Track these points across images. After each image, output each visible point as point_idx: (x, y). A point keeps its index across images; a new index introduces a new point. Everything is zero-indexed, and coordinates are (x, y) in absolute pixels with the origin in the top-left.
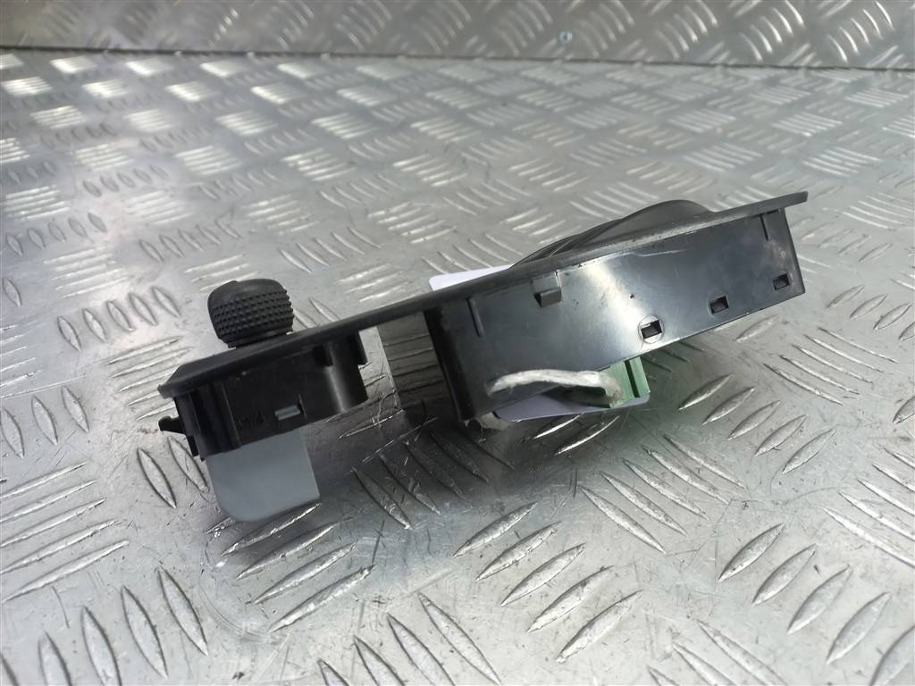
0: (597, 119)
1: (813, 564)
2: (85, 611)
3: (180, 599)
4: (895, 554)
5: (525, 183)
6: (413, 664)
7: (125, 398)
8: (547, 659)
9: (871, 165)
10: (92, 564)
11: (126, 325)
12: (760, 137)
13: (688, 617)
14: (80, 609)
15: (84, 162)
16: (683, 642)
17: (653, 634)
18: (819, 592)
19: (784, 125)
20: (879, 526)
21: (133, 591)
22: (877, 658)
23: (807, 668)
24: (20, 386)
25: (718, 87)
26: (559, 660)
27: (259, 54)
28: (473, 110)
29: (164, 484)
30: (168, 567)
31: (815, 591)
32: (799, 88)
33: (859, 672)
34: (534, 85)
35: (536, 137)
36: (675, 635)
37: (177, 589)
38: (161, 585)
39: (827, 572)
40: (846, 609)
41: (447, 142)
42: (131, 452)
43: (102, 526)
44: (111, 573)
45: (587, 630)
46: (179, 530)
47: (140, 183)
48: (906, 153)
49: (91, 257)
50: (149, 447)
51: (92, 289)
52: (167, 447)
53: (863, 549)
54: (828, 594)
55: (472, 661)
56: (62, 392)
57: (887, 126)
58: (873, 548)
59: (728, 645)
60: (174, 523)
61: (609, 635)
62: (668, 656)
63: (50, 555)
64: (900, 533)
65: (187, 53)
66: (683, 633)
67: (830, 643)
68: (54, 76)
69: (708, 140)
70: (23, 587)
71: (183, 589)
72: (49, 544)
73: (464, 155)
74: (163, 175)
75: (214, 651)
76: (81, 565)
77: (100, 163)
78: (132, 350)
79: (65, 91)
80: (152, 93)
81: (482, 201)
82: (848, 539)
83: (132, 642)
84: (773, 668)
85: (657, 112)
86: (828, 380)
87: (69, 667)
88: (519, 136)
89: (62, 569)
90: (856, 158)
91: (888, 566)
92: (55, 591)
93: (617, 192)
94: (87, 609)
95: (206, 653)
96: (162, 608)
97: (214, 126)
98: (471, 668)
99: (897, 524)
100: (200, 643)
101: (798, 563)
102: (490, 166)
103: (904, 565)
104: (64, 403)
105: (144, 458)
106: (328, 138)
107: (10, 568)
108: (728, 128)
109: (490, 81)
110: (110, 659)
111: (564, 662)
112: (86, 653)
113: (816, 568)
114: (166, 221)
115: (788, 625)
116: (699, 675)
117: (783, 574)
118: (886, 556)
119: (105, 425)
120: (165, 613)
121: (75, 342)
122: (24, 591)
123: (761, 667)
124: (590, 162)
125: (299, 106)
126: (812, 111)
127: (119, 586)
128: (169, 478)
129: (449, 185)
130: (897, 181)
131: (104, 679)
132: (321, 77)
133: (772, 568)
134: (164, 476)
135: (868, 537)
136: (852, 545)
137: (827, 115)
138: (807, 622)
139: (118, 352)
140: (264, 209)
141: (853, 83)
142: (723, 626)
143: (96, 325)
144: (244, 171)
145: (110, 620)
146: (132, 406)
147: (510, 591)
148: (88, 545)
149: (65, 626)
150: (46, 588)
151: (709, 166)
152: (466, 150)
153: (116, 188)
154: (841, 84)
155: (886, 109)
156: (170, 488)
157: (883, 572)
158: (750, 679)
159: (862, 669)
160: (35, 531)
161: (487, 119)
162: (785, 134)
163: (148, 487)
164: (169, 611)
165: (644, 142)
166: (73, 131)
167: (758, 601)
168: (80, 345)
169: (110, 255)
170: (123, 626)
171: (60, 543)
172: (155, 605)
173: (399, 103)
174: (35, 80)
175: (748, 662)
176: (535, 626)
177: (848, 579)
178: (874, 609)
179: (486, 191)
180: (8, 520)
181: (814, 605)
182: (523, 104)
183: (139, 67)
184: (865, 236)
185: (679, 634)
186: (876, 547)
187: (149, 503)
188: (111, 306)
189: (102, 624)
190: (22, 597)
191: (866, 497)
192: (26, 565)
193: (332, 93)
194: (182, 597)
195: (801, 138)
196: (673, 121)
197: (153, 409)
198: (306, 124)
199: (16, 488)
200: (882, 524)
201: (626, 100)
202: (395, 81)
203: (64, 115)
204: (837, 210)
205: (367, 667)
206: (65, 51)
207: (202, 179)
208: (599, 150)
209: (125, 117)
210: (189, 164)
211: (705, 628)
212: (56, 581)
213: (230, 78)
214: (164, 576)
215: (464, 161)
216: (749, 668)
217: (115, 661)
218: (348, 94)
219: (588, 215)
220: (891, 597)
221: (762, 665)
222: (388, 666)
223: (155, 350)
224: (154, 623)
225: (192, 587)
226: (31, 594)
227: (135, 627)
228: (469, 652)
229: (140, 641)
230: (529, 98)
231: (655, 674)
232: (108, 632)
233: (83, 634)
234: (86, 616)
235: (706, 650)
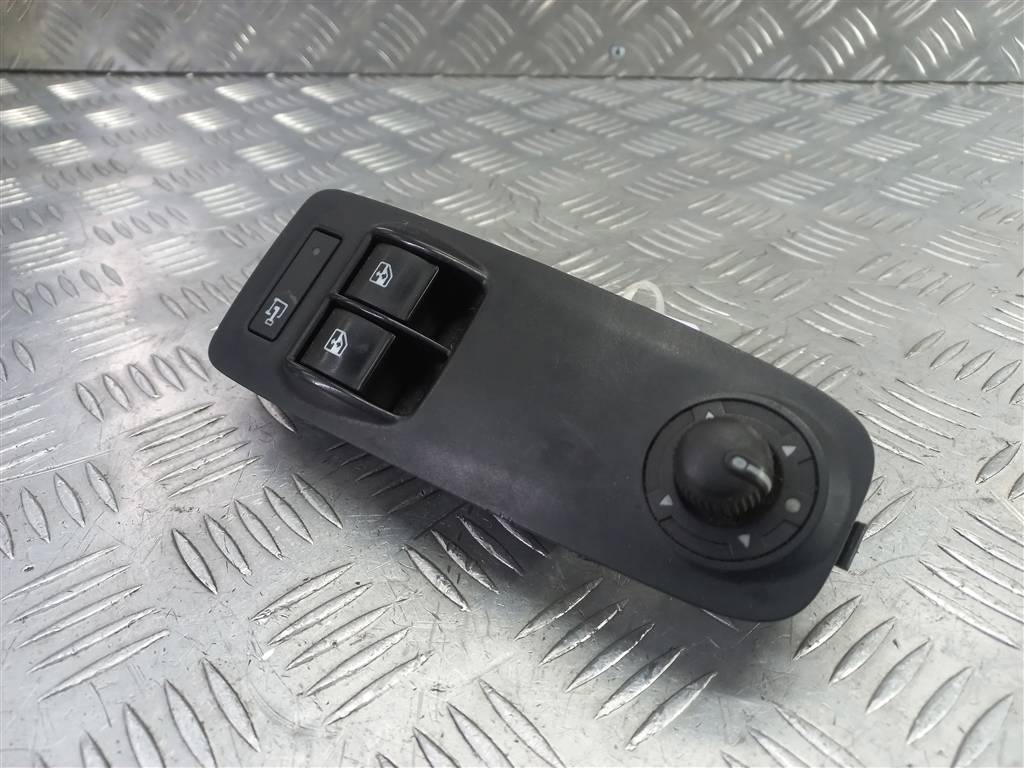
0: (655, 145)
1: (892, 639)
2: (127, 708)
3: (228, 692)
4: (978, 626)
5: (579, 221)
6: (477, 755)
7: (156, 473)
8: (616, 747)
9: (952, 193)
10: (130, 657)
11: (151, 391)
12: (833, 164)
13: (763, 698)
14: (121, 706)
15: (93, 204)
16: (757, 725)
17: (726, 717)
18: (899, 668)
19: (858, 149)
20: (960, 595)
21: (177, 685)
22: (959, 737)
23: (888, 750)
24: (41, 463)
25: (786, 106)
26: (629, 747)
27: (280, 75)
28: (518, 137)
29: (203, 568)
30: (212, 658)
31: (895, 667)
32: (873, 105)
33: (940, 753)
34: (585, 107)
35: (587, 167)
36: (749, 718)
37: (224, 682)
38: (207, 678)
39: (906, 647)
40: (927, 686)
41: (491, 175)
42: (166, 534)
43: (140, 616)
44: (152, 667)
45: (657, 714)
46: (223, 618)
47: (156, 228)
48: (988, 179)
49: (107, 314)
50: (183, 529)
51: (112, 351)
52: (204, 526)
53: (944, 621)
54: (908, 670)
55: (538, 751)
56: (86, 468)
57: (967, 148)
58: (954, 619)
59: (804, 727)
60: (216, 611)
61: (680, 720)
62: (742, 741)
63: (86, 648)
64: (982, 603)
65: (200, 75)
66: (757, 716)
67: (910, 723)
68: (52, 104)
69: (776, 169)
70: (61, 683)
71: (230, 682)
72: (85, 637)
73: (510, 189)
74: (182, 219)
75: (267, 747)
76: (120, 658)
77: (111, 206)
78: (159, 420)
79: (66, 122)
80: (163, 123)
81: (532, 242)
82: (928, 611)
83: (179, 740)
84: (851, 750)
85: (719, 137)
86: (907, 437)
88: (569, 167)
89: (99, 664)
90: (936, 185)
91: (970, 639)
92: (94, 687)
93: (679, 230)
94: (129, 706)
95: (258, 749)
96: (209, 703)
97: (235, 160)
98: (537, 758)
99: (979, 593)
100: (252, 739)
101: (877, 638)
102: (539, 202)
103: (985, 636)
104: (90, 481)
105: (181, 540)
106: (361, 172)
107: (43, 664)
108: (797, 154)
109: (535, 103)
110: (157, 758)
111: (635, 749)
112: (131, 754)
113: (895, 643)
114: (188, 271)
115: (865, 703)
116: (774, 759)
117: (861, 650)
118: (968, 628)
119: (136, 504)
120: (212, 708)
121: (96, 412)
122: (61, 688)
123: (839, 750)
124: (647, 196)
125: (327, 136)
126: (886, 133)
127: (161, 681)
128: (208, 562)
129: (496, 223)
130: (979, 211)
132: (350, 101)
133: (849, 644)
134: (202, 558)
135: (949, 608)
136: (932, 617)
137: (903, 137)
138: (887, 700)
139: (144, 422)
141: (932, 99)
142: (798, 707)
143: (118, 392)
144: (270, 211)
145: (155, 716)
146: (162, 482)
147: (575, 675)
148: (126, 637)
149: (107, 725)
150: (84, 683)
151: (777, 199)
152: (512, 184)
153: (129, 235)
154: (918, 100)
155: (968, 129)
156: (210, 573)
157: (964, 645)
158: (828, 761)
159: (943, 749)
160: (68, 623)
161: (534, 148)
162: (858, 160)
163: (186, 571)
164: (216, 706)
165: (705, 171)
166: (78, 168)
167: (835, 680)
168: (102, 415)
169: (129, 312)
170: (169, 722)
171: (96, 635)
172: (202, 700)
173: (437, 130)
174: (31, 109)
175: (825, 744)
176: (603, 712)
177: (928, 654)
178: (956, 684)
179: (536, 231)
180: (38, 612)
181: (894, 682)
182: (573, 129)
183: (148, 92)
184: (946, 275)
185: (753, 716)
186: (958, 618)
187: (188, 589)
188: (133, 370)
189: (146, 722)
190: (60, 694)
191: (948, 565)
192: (61, 660)
193: (362, 120)
194: (229, 690)
195: (876, 164)
196: (737, 147)
197: (186, 485)
198: (335, 156)
199: (43, 576)
200: (963, 593)
201: (685, 123)
202: (432, 105)
203: (68, 149)
204: (915, 246)
205: (428, 760)
206: (64, 75)
207: (226, 222)
208: (658, 182)
209: (136, 151)
210: (208, 205)
211: (780, 710)
212: (95, 676)
213: (249, 104)
214: (208, 668)
215: (511, 196)
216: (827, 751)
217: (163, 761)
218: (381, 121)
219: (648, 256)
220: (973, 672)
221: (840, 748)
222: (450, 759)
223: (184, 418)
224: (201, 720)
225: (240, 679)
226: (68, 691)
227: (181, 724)
228: (534, 742)
229: (188, 739)
230: (579, 122)
231: (728, 759)
232: (153, 730)
233: (127, 733)
234: (129, 713)
235: (781, 733)
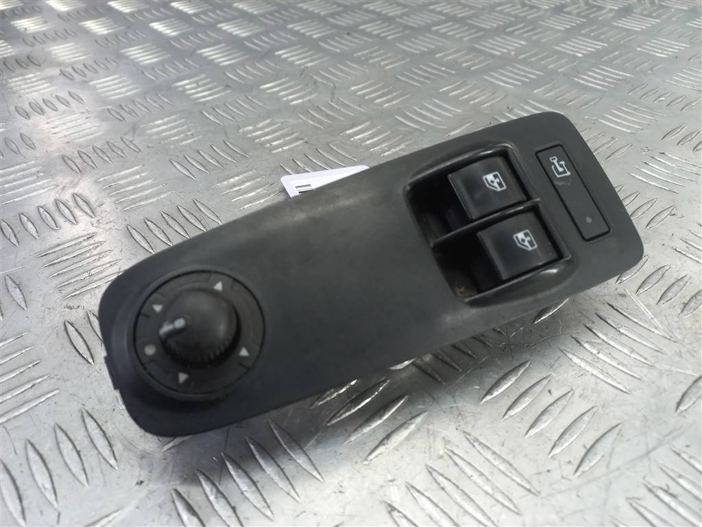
0: (420, 45)
1: (548, 388)
2: (27, 442)
3: (98, 431)
4: (605, 379)
5: (362, 101)
6: (263, 470)
7: (55, 282)
8: (356, 463)
9: (625, 80)
10: (32, 408)
11: (54, 224)
12: (543, 59)
13: (457, 429)
14: (23, 442)
15: (15, 89)
16: (452, 447)
17: (432, 441)
18: (549, 408)
19: (562, 47)
20: (596, 360)
21: (63, 427)
22: (584, 451)
23: (535, 461)
25: (515, 16)
26: (365, 462)
28: (323, 39)
29: (85, 347)
30: (88, 408)
31: (547, 408)
32: (578, 15)
33: (570, 462)
34: (372, 16)
35: (371, 61)
36: (446, 441)
37: (95, 424)
38: (84, 421)
39: (557, 394)
40: (566, 419)
41: (302, 67)
42: (60, 324)
43: (39, 381)
44: (46, 415)
45: (386, 440)
46: (96, 380)
47: (61, 107)
48: (651, 69)
49: (23, 170)
50: (73, 320)
51: (26, 196)
52: (87, 318)
53: (583, 377)
54: (556, 410)
55: (304, 467)
56: (5, 280)
57: (640, 47)
58: (590, 376)
59: (482, 448)
60: (93, 376)
61: (401, 444)
62: (441, 457)
64: (609, 364)
66: (452, 441)
67: (553, 443)
69: (504, 62)
71: (100, 424)
73: (315, 77)
74: (79, 100)
75: (122, 467)
76: (23, 410)
77: (27, 90)
78: (59, 245)
80: (68, 28)
81: (328, 116)
82: (574, 370)
83: (63, 463)
84: (512, 462)
85: (465, 39)
87: (19, 482)
88: (359, 61)
89: (10, 413)
90: (616, 74)
91: (599, 388)
92: (6, 429)
93: (431, 107)
94: (29, 441)
95: (117, 468)
96: (84, 439)
97: (120, 57)
98: (303, 472)
99: (609, 358)
100: (112, 461)
101: (538, 389)
102: (335, 87)
103: (610, 386)
104: (7, 288)
105: (70, 328)
106: (208, 63)
108: (519, 51)
109: (338, 14)
110: (47, 475)
111: (369, 464)
112: (29, 472)
113: (549, 391)
114: (84, 139)
115: (525, 432)
116: (461, 469)
117: (526, 397)
118: (598, 381)
119: (39, 305)
120: (87, 441)
121: (14, 240)
123: (503, 462)
124: (411, 82)
125: (187, 39)
126: (584, 36)
127: (52, 424)
128: (89, 343)
129: (303, 102)
130: (641, 93)
131: (43, 490)
132: (205, 13)
133: (519, 393)
134: (84, 340)
135: (588, 368)
136: (576, 374)
137: (596, 38)
138: (539, 429)
139: (48, 246)
140: (160, 126)
141: (620, 10)
142: (481, 435)
143: (30, 226)
144: (144, 95)
145: (47, 447)
146: (60, 289)
148: (29, 395)
149: (14, 454)
151: (502, 84)
152: (318, 73)
153: (42, 112)
154: (611, 10)
155: (643, 32)
156: (89, 350)
157: (594, 392)
158: (496, 471)
159: (572, 460)
161: (335, 47)
162: (562, 55)
163: (73, 350)
164: (89, 440)
165: (454, 64)
166: (5, 61)
167: (506, 417)
168: (18, 242)
169: (39, 168)
170: (57, 452)
171: (8, 394)
172: (79, 436)
173: (266, 33)
175: (495, 459)
176: (350, 440)
177: (570, 399)
178: (586, 418)
179: (331, 108)
181: (545, 417)
182: (363, 32)
184: (613, 138)
185: (449, 441)
186: (592, 375)
187: (74, 361)
188: (42, 210)
189: (41, 452)
191: (590, 339)
193: (213, 26)
194: (99, 429)
195: (575, 57)
196: (477, 46)
197: (76, 290)
198: (192, 54)
200: (598, 358)
201: (442, 29)
202: (263, 16)
204: (594, 118)
205: (230, 473)
207: (112, 103)
208: (420, 72)
209: (47, 50)
210: (99, 91)
211: (468, 437)
212: (6, 421)
213: (132, 14)
214: (85, 415)
215: (315, 82)
216: (496, 463)
217: (51, 476)
218: (225, 27)
219: (409, 126)
220: (598, 409)
221: (504, 461)
223: (76, 244)
224: (78, 449)
225: (106, 422)
227: (65, 452)
228: (303, 460)
229: (69, 462)
230: (368, 28)
231: (430, 470)
232: (45, 456)
233: (27, 459)
234: (29, 446)
235: (467, 452)
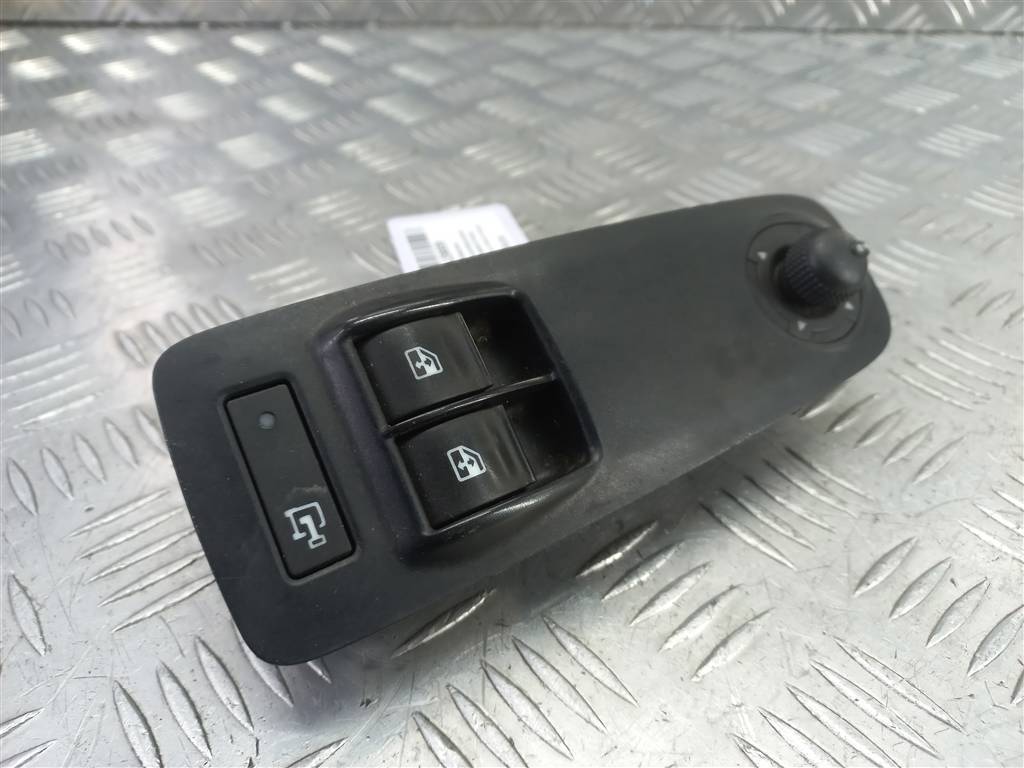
0: (685, 96)
1: (950, 578)
2: (197, 640)
5: (612, 171)
6: (545, 686)
8: (682, 679)
9: (992, 145)
12: (867, 115)
13: (824, 633)
14: (193, 638)
15: (116, 155)
16: (819, 659)
17: (789, 651)
18: (957, 605)
19: (894, 100)
20: (1016, 537)
22: (1019, 669)
23: (948, 680)
24: (89, 408)
25: (818, 57)
26: (695, 679)
27: (297, 25)
28: (546, 87)
31: (953, 604)
32: (908, 56)
33: (1001, 684)
34: (610, 56)
35: (619, 117)
36: (812, 652)
39: (964, 585)
40: (986, 621)
41: (521, 125)
44: (217, 603)
45: (722, 649)
47: (182, 178)
51: (149, 300)
53: (1000, 561)
54: (966, 607)
55: (605, 683)
56: (134, 415)
57: (1008, 99)
58: (1011, 559)
59: (866, 661)
61: (744, 654)
62: (806, 673)
63: (152, 584)
65: (215, 25)
66: (819, 651)
67: (971, 656)
68: (65, 56)
69: (810, 120)
70: (131, 617)
72: (149, 574)
73: (541, 139)
74: (206, 169)
76: (185, 594)
79: (80, 74)
80: (178, 74)
81: (566, 192)
82: (984, 551)
83: (251, 671)
84: (913, 681)
86: (955, 384)
87: (191, 695)
88: (601, 117)
89: (168, 598)
90: (976, 136)
92: (164, 620)
94: (199, 638)
95: (329, 681)
97: (256, 111)
98: (605, 690)
100: (322, 671)
101: (935, 576)
102: (571, 153)
104: (139, 426)
106: (386, 123)
107: (113, 599)
108: (833, 104)
109: (561, 52)
111: (701, 682)
112: (206, 682)
113: (953, 581)
114: (219, 221)
115: (926, 640)
116: (839, 690)
117: (919, 588)
121: (139, 358)
122: (132, 621)
123: (901, 681)
125: (350, 86)
126: (925, 83)
129: (527, 173)
131: (229, 707)
132: (370, 51)
133: (908, 582)
135: (1005, 549)
136: (989, 557)
137: (941, 87)
138: (947, 634)
140: (324, 206)
141: (969, 50)
142: (860, 642)
143: (158, 340)
144: (297, 162)
145: (226, 648)
147: (637, 611)
149: (180, 656)
150: (154, 618)
151: (814, 149)
152: (543, 134)
153: (156, 185)
154: (954, 50)
155: (1007, 79)
157: (1021, 583)
158: (891, 694)
159: (1004, 680)
160: (132, 560)
161: (568, 97)
162: (896, 110)
165: (741, 121)
166: (99, 121)
167: (895, 616)
169: (163, 261)
170: (240, 655)
171: (160, 572)
173: (462, 79)
174: (47, 61)
175: (887, 676)
176: (667, 646)
177: (985, 592)
178: (1014, 620)
179: (569, 181)
180: (103, 549)
181: (953, 618)
182: (602, 78)
183: (163, 44)
184: (989, 226)
185: (815, 651)
186: (1014, 558)
188: (174, 320)
189: (218, 653)
190: (131, 627)
191: (1001, 508)
192: (129, 595)
193: (383, 69)
195: (914, 115)
196: (770, 97)
198: (358, 106)
199: (105, 515)
200: (1019, 535)
201: (716, 73)
202: (456, 54)
203: (86, 103)
204: (957, 197)
205: (497, 691)
206: (77, 26)
207: (252, 172)
211: (841, 644)
212: (163, 610)
213: (267, 55)
215: (542, 146)
216: (890, 683)
217: (237, 689)
218: (404, 71)
221: (903, 679)
222: (519, 689)
226: (140, 623)
228: (600, 674)
230: (608, 71)
231: (793, 690)
232: (224, 661)
233: (200, 663)
234: (200, 646)
235: (844, 666)
